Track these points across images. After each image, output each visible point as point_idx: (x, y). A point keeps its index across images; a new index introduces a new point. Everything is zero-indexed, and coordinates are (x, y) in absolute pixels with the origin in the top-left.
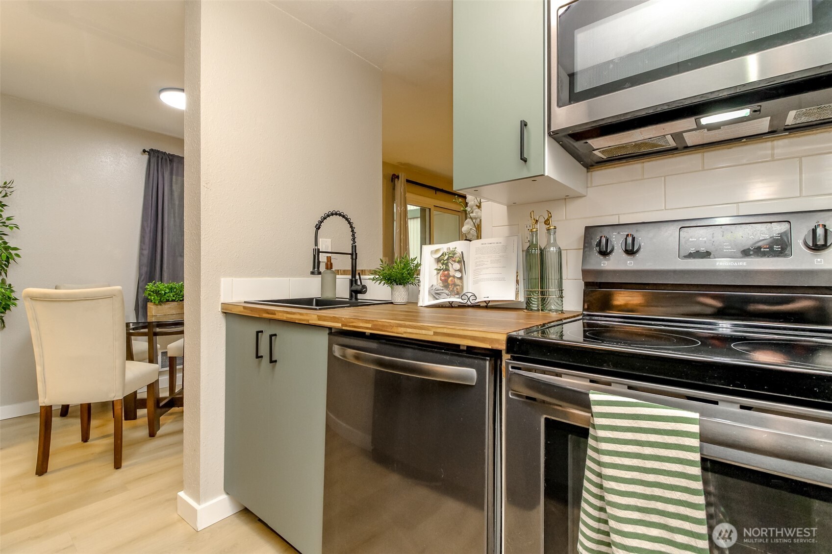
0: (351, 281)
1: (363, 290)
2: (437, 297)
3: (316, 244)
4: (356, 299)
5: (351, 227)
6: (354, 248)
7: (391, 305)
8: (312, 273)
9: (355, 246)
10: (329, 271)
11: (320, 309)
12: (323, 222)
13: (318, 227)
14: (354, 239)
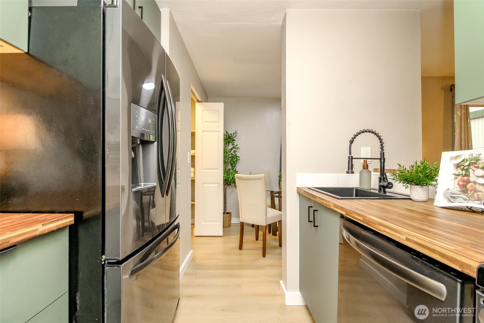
0: (380, 179)
1: (390, 185)
2: (453, 201)
3: (350, 153)
4: (385, 192)
5: (379, 139)
6: (382, 154)
7: (409, 201)
8: (348, 172)
9: (384, 153)
10: (365, 170)
11: (341, 199)
12: (355, 138)
13: (352, 142)
14: (382, 148)
